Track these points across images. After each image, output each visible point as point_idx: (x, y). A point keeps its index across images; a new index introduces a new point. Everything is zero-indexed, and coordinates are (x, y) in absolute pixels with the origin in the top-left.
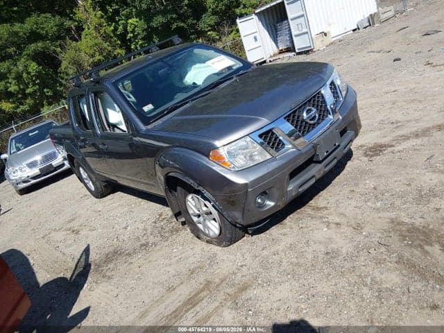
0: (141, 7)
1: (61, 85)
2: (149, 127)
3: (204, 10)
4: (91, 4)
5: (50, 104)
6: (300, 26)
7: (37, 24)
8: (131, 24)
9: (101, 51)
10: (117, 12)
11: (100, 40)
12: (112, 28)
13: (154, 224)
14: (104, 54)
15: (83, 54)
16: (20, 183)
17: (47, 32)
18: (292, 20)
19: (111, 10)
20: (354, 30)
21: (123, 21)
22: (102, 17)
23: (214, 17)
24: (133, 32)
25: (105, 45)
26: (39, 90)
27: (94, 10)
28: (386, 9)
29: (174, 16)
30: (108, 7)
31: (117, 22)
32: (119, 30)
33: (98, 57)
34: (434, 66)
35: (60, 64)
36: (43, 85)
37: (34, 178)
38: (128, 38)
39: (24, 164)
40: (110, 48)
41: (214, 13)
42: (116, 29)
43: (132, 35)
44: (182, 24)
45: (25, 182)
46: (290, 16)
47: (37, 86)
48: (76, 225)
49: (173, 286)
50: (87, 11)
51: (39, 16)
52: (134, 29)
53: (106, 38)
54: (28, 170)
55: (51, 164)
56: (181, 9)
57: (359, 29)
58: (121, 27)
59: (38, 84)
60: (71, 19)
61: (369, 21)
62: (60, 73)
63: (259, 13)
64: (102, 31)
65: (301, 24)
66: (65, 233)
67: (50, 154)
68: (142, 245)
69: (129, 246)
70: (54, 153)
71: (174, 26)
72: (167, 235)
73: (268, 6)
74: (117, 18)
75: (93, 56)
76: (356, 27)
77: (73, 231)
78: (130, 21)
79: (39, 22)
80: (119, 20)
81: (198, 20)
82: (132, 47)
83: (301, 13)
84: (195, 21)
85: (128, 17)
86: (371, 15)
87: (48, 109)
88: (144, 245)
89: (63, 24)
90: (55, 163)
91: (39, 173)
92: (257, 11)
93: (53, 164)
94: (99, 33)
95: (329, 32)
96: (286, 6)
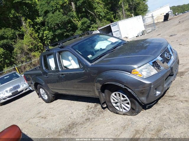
0: (51, 26)
1: (13, 58)
2: (93, 64)
3: (77, 29)
4: (29, 25)
5: (8, 66)
6: (117, 34)
7: (4, 32)
8: (46, 33)
9: (32, 44)
10: (39, 29)
11: (32, 39)
12: (37, 35)
13: (87, 110)
14: (34, 45)
15: (24, 45)
16: (1, 100)
17: (8, 36)
18: (114, 32)
19: (37, 28)
20: (137, 37)
21: (42, 32)
22: (33, 30)
23: (81, 31)
24: (46, 36)
25: (34, 42)
26: (4, 60)
27: (30, 27)
28: (148, 29)
29: (65, 30)
30: (35, 27)
31: (39, 33)
32: (40, 36)
33: (31, 46)
34: (183, 45)
35: (14, 49)
36: (6, 58)
37: (9, 97)
38: (44, 39)
39: (4, 91)
40: (36, 43)
41: (81, 30)
42: (39, 35)
43: (45, 38)
44: (68, 34)
45: (4, 99)
46: (113, 31)
47: (3, 59)
48: (42, 114)
49: (117, 135)
50: (27, 28)
51: (5, 29)
52: (46, 35)
53: (35, 38)
54: (6, 93)
55: (17, 91)
56: (67, 28)
57: (138, 36)
58: (41, 34)
59: (3, 58)
60: (19, 31)
61: (142, 33)
62: (14, 53)
63: (100, 30)
64: (33, 36)
65: (118, 34)
66: (38, 119)
67: (17, 86)
68: (86, 120)
69: (79, 120)
70: (19, 85)
71: (65, 34)
72: (97, 114)
73: (104, 27)
74: (39, 31)
75: (29, 46)
76: (137, 35)
77: (42, 118)
78: (45, 32)
79: (5, 31)
80: (40, 32)
81: (74, 33)
82: (46, 43)
83: (118, 30)
84: (73, 33)
85: (44, 30)
86: (143, 31)
87: (7, 69)
88: (87, 119)
89: (15, 33)
90: (19, 90)
91: (12, 95)
92: (99, 29)
93: (18, 90)
94: (32, 37)
95: (128, 37)
96: (111, 27)
